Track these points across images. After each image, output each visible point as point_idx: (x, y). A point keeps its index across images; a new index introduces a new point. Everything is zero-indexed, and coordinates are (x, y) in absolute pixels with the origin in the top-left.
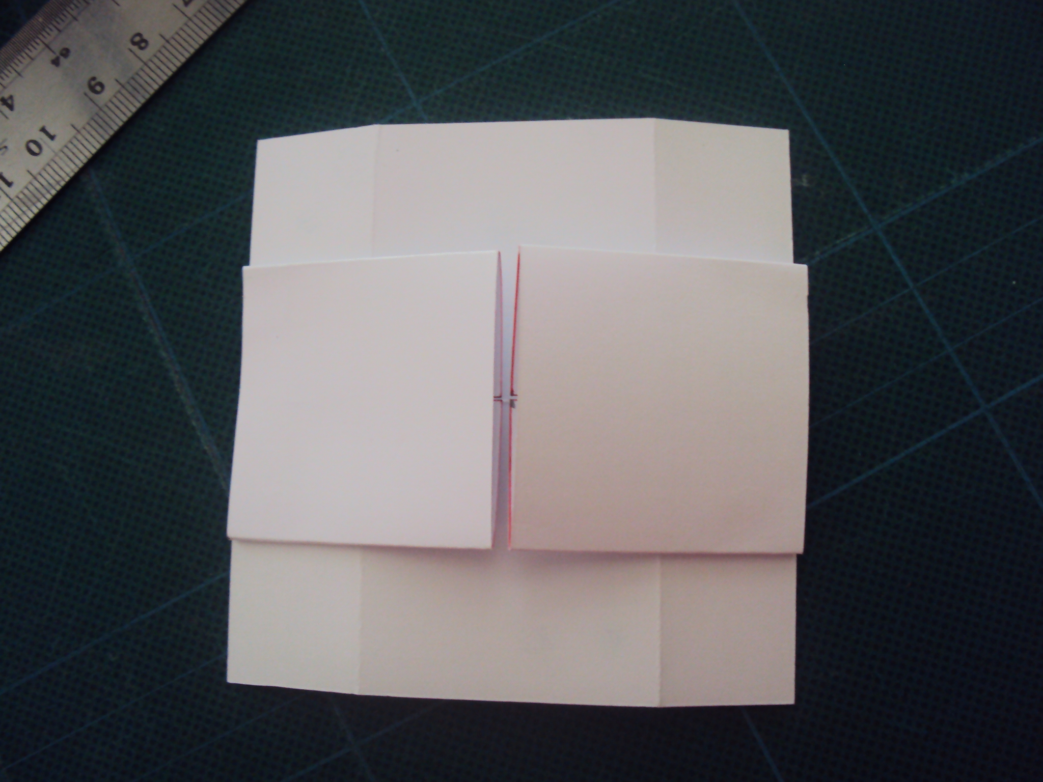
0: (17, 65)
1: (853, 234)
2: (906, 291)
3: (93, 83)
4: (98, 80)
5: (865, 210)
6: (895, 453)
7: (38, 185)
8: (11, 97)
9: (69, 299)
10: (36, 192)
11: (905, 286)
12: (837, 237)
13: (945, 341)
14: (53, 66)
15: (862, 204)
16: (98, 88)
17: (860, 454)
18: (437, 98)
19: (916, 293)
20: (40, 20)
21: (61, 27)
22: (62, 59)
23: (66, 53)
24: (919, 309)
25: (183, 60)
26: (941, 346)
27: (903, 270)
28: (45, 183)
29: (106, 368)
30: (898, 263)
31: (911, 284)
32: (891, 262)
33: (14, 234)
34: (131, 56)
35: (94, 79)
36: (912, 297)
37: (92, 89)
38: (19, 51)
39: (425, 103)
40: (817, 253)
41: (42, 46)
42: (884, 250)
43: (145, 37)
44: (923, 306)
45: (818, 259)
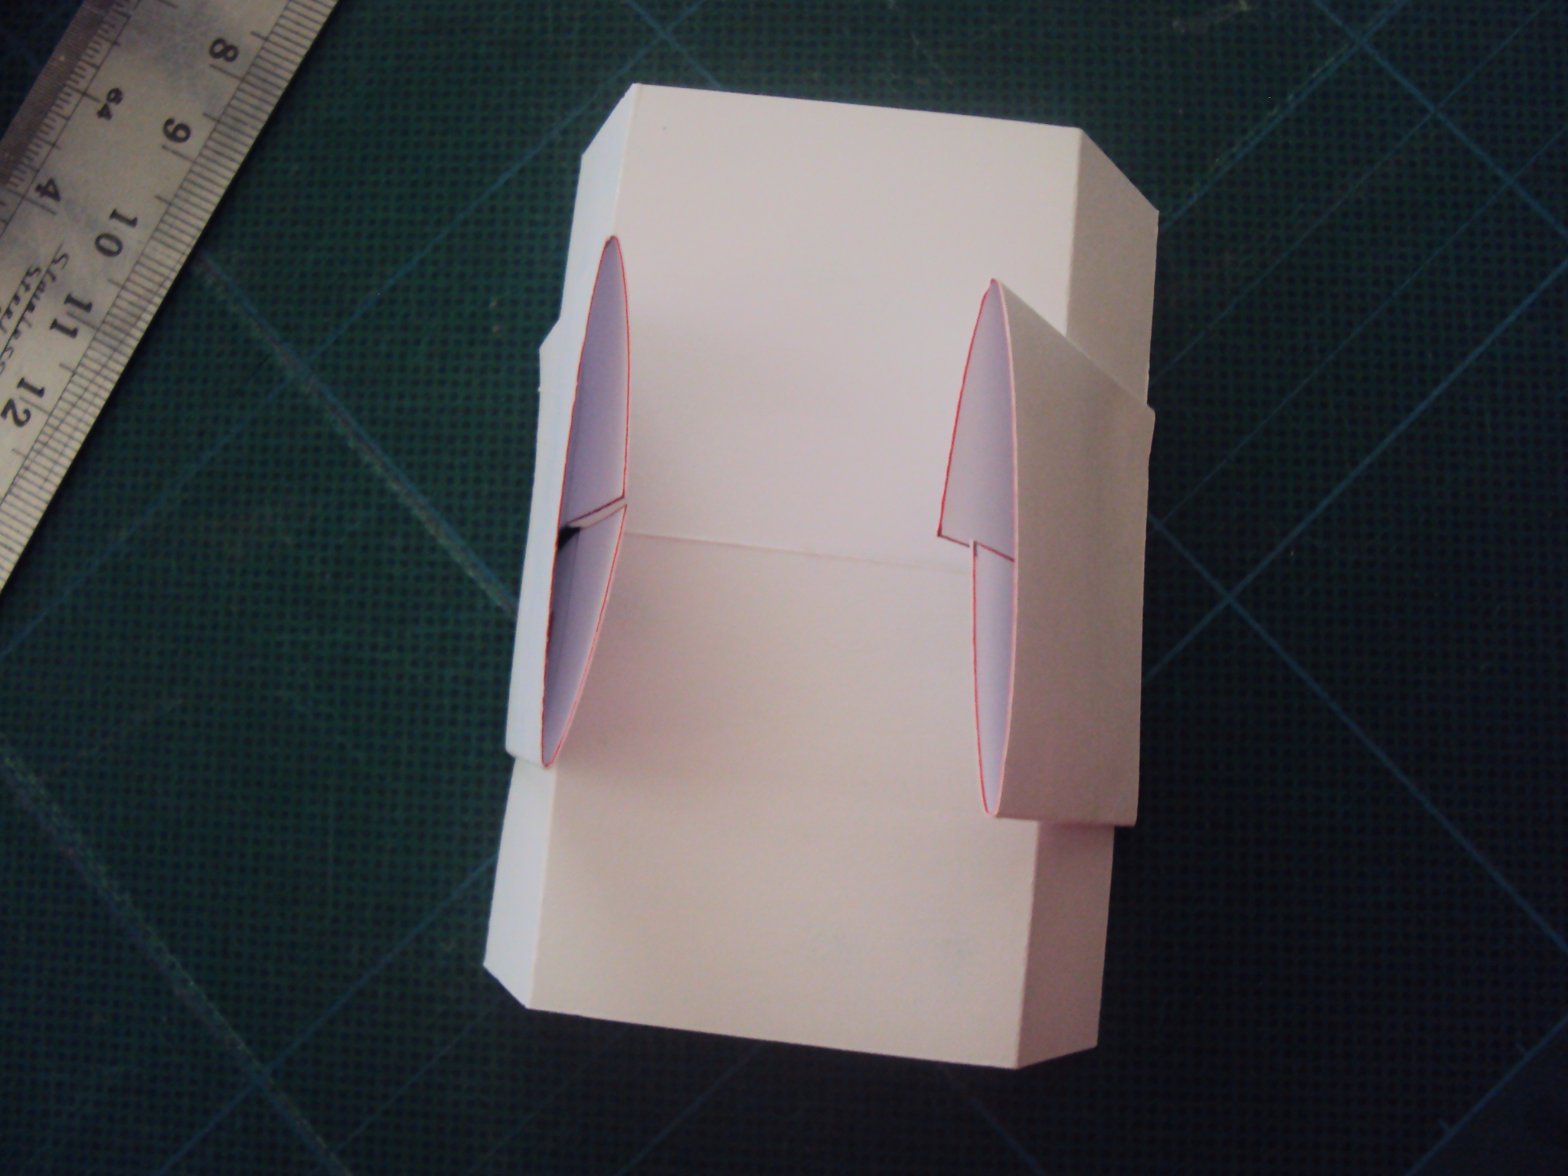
0: (47, 133)
1: (1332, 59)
2: (1427, 118)
3: (171, 128)
4: (177, 122)
5: (1339, 23)
6: (1477, 343)
7: (132, 298)
8: (51, 182)
9: (226, 448)
10: (131, 308)
11: (1423, 111)
12: (1311, 69)
13: (1500, 172)
14: (103, 120)
15: (1332, 16)
16: (181, 134)
17: (1430, 356)
18: (691, 18)
19: (1441, 117)
20: (62, 58)
21: (97, 61)
22: (113, 107)
23: (116, 95)
24: (1452, 138)
25: (299, 60)
26: (1496, 179)
27: (1414, 91)
28: (141, 291)
29: (312, 532)
30: (1406, 84)
31: (1431, 108)
32: (1394, 84)
33: (116, 378)
34: (217, 74)
35: (170, 122)
36: (1437, 124)
37: (172, 136)
38: (43, 112)
39: (677, 31)
40: (1290, 97)
41: (76, 96)
42: (1379, 71)
43: (230, 41)
44: (1457, 132)
45: (1292, 106)
